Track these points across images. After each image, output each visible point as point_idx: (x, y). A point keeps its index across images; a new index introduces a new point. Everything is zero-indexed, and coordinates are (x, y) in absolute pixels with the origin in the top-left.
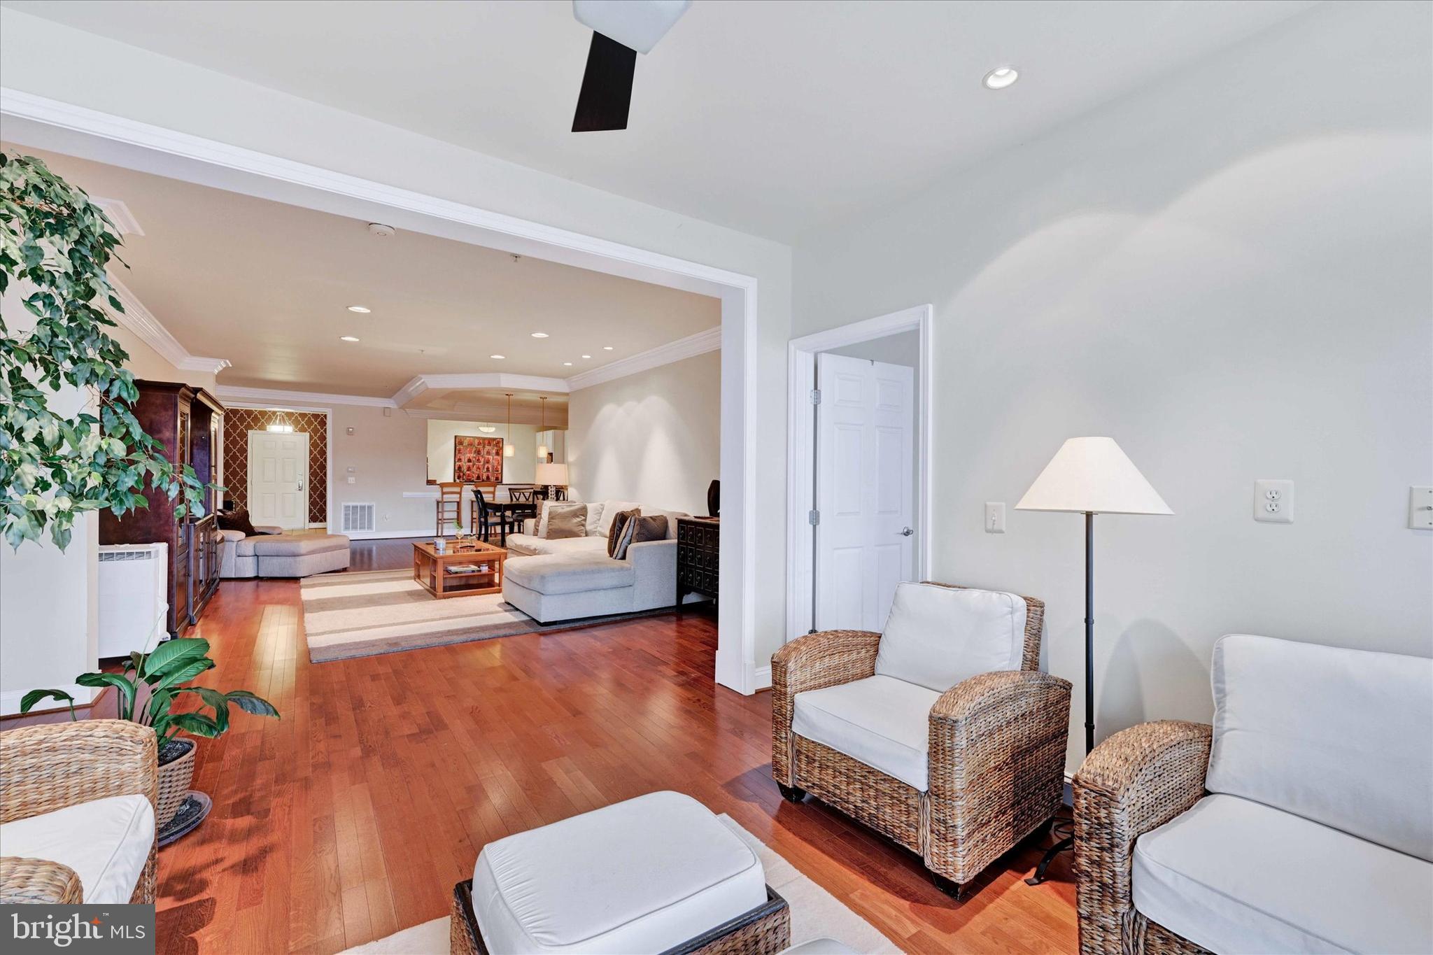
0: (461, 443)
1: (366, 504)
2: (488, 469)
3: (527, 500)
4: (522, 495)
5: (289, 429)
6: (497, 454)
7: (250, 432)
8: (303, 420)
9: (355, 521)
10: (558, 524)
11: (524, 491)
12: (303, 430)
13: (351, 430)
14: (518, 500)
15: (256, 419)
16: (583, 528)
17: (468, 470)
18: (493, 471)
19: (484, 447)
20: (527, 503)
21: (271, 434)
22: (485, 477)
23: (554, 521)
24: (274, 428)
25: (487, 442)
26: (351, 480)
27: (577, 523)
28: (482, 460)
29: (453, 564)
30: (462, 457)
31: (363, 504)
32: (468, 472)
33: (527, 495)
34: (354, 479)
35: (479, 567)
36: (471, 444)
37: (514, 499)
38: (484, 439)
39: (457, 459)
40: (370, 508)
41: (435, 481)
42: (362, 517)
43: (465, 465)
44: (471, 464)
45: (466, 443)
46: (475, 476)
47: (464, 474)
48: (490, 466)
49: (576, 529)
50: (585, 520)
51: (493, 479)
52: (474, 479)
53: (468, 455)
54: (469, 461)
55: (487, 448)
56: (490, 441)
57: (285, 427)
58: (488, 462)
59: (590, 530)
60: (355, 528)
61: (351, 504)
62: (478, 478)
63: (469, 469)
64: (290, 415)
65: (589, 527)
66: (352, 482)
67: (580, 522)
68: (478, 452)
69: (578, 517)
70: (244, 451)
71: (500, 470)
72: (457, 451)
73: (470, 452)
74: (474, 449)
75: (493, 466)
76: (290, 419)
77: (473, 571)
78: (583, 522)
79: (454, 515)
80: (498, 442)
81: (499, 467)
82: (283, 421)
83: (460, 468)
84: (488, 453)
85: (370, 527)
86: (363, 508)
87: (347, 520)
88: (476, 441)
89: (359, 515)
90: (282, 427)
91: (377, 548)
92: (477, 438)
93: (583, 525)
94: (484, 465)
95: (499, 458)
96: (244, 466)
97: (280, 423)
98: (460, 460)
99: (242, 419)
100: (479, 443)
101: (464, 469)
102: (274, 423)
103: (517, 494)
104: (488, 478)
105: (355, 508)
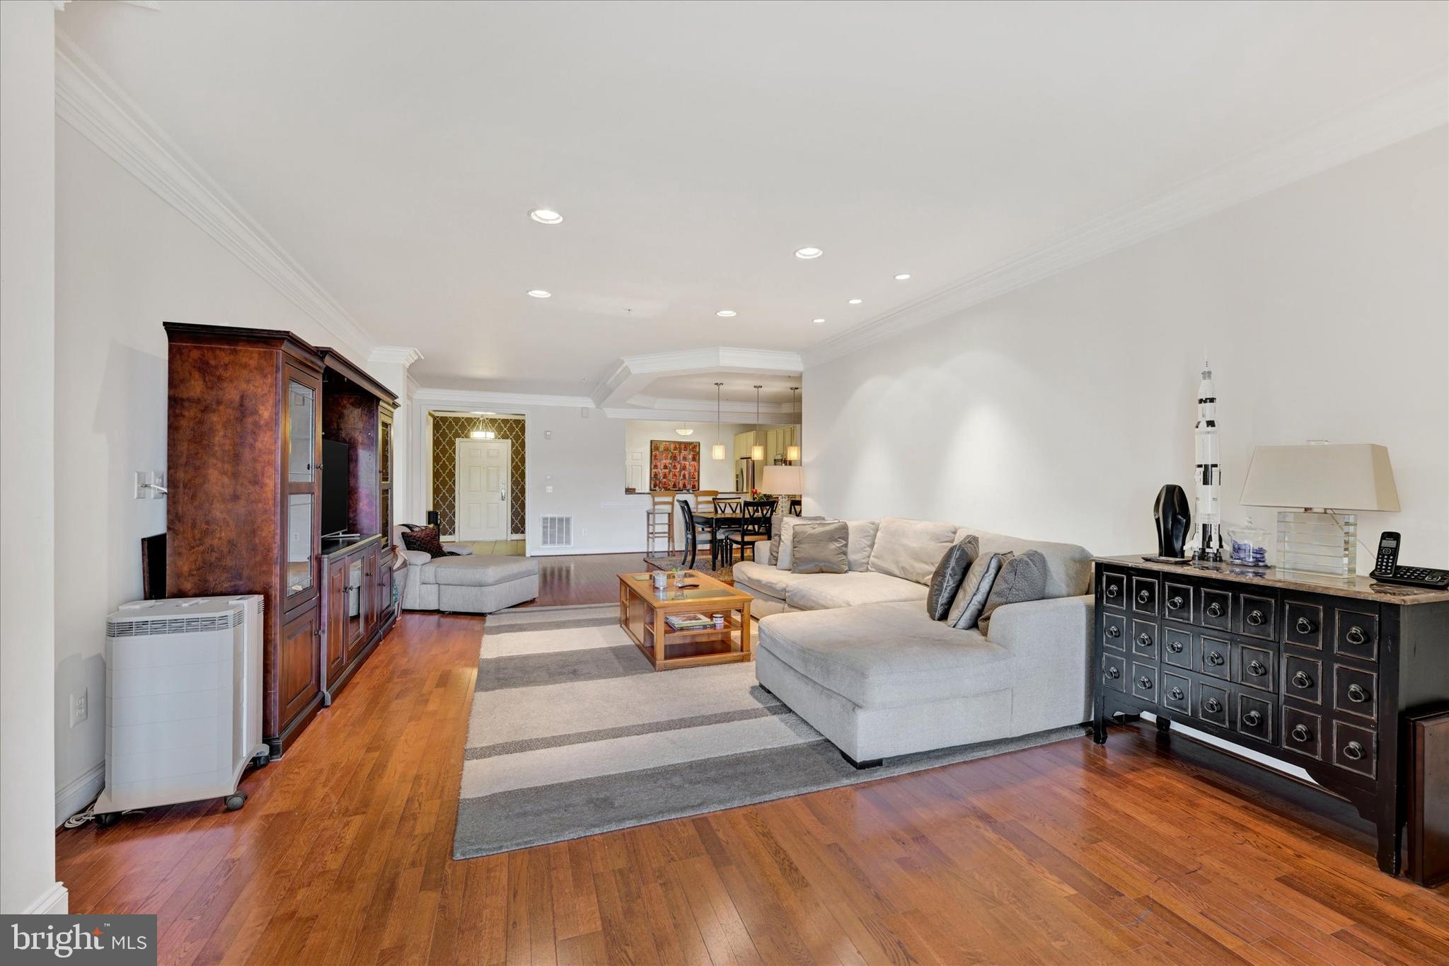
0: (657, 449)
1: (564, 515)
2: (684, 475)
3: (734, 512)
4: (728, 505)
5: (491, 435)
6: (694, 459)
7: (458, 440)
8: (505, 427)
9: (552, 536)
10: (807, 550)
11: (729, 501)
12: (505, 437)
13: (548, 433)
14: (723, 512)
15: (463, 427)
16: (844, 557)
17: (664, 478)
18: (689, 478)
19: (680, 452)
20: (734, 516)
21: (476, 441)
22: (681, 485)
23: (803, 546)
24: (477, 435)
25: (683, 447)
26: (550, 489)
27: (835, 550)
28: (678, 466)
29: (677, 614)
30: (659, 464)
31: (561, 516)
32: (664, 480)
33: (734, 506)
34: (551, 487)
35: (712, 620)
36: (667, 449)
37: (719, 512)
38: (680, 443)
39: (653, 466)
40: (568, 520)
41: (634, 489)
42: (560, 530)
43: (661, 471)
44: (667, 471)
45: (661, 449)
46: (671, 484)
47: (660, 482)
48: (686, 473)
49: (835, 559)
50: (846, 545)
51: (689, 487)
52: (671, 487)
53: (664, 461)
54: (665, 467)
55: (684, 453)
56: (686, 445)
57: (488, 433)
58: (684, 468)
59: (856, 561)
60: (553, 542)
61: (549, 516)
62: (675, 486)
63: (665, 476)
64: (493, 421)
65: (852, 557)
66: (550, 491)
67: (839, 547)
68: (674, 458)
69: (836, 540)
70: (452, 459)
71: (697, 477)
72: (653, 457)
73: (666, 458)
74: (670, 455)
75: (690, 473)
76: (493, 426)
77: (705, 627)
78: (844, 548)
79: (666, 529)
80: (695, 447)
81: (696, 474)
82: (486, 428)
83: (656, 475)
84: (685, 459)
85: (568, 542)
86: (561, 520)
87: (545, 534)
88: (672, 446)
89: (557, 527)
90: (484, 433)
91: (575, 567)
92: (674, 442)
93: (845, 553)
94: (680, 472)
95: (696, 464)
96: (452, 475)
97: (483, 429)
98: (656, 467)
99: (450, 427)
100: (675, 448)
101: (661, 476)
102: (478, 429)
103: (722, 506)
104: (684, 486)
105: (553, 520)
